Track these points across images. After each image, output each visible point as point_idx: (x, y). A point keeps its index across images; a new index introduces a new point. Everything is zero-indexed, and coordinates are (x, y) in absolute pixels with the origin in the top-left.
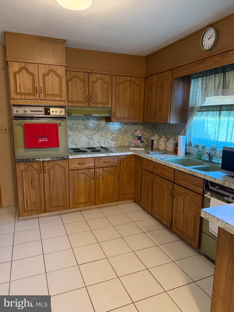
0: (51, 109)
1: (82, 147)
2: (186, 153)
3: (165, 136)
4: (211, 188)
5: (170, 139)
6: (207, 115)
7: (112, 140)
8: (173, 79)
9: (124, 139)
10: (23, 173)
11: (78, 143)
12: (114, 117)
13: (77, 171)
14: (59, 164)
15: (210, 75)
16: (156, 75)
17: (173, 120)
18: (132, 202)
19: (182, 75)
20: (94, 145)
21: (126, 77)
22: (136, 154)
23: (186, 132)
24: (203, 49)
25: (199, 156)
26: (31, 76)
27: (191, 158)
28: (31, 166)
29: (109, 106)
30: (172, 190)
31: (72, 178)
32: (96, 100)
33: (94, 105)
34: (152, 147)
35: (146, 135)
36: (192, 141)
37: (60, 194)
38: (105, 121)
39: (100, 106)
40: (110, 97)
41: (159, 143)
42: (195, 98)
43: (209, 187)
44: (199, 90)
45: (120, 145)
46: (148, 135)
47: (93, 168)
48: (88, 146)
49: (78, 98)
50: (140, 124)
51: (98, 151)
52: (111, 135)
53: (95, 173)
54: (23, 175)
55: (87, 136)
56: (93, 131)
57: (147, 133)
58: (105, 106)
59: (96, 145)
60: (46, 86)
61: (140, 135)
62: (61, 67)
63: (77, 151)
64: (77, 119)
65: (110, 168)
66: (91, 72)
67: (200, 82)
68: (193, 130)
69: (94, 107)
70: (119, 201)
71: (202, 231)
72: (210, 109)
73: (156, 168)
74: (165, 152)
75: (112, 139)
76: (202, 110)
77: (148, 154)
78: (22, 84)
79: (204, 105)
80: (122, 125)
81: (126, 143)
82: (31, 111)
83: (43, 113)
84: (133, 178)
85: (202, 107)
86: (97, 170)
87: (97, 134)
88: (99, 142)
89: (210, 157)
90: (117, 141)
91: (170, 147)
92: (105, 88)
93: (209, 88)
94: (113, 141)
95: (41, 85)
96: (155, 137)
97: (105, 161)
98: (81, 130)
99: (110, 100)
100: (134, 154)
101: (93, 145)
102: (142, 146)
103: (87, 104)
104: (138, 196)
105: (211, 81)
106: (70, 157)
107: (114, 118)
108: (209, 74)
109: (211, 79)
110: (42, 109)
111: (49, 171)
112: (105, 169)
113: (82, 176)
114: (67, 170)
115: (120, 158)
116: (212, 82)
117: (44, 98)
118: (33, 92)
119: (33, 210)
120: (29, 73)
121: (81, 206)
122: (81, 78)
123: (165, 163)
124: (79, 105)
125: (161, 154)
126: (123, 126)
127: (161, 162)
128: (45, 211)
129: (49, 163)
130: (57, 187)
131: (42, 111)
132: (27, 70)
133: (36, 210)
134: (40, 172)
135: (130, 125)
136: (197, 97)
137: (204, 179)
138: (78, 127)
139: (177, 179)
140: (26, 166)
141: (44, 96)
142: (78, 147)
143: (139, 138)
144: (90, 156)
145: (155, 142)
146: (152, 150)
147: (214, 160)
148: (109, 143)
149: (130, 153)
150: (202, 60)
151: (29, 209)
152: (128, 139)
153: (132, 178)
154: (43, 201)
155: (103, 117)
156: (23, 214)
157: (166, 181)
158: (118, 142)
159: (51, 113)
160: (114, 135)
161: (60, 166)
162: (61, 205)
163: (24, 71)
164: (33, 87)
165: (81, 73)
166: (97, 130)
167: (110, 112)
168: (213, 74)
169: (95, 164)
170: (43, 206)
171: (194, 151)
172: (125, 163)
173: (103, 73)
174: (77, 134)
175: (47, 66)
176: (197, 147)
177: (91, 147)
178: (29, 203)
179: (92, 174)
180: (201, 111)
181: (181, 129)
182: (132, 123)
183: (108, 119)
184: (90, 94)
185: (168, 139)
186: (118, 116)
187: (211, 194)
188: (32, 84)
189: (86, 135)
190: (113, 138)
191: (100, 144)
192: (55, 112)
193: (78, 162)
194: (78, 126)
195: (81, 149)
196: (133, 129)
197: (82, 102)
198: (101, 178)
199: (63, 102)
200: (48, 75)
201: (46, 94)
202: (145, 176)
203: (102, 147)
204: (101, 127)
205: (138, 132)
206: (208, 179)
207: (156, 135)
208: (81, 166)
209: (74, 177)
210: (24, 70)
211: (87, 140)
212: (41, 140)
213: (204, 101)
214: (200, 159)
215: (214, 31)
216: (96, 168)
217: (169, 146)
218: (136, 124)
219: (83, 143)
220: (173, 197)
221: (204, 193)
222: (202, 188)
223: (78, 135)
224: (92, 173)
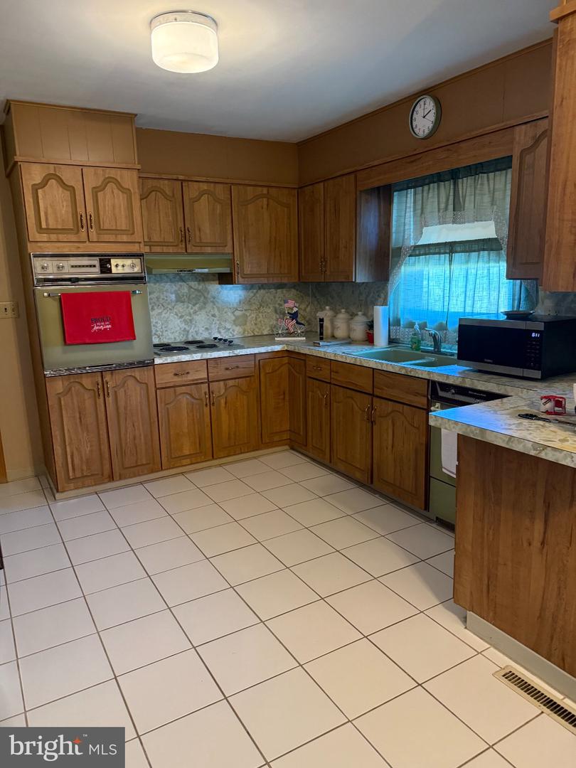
0: (114, 262)
1: (173, 341)
2: (391, 341)
3: (346, 309)
4: (441, 394)
5: (357, 315)
6: (427, 262)
7: (235, 323)
8: (358, 193)
9: (259, 320)
10: (62, 399)
11: (162, 332)
12: (238, 273)
13: (172, 389)
14: (134, 377)
15: (428, 184)
16: (322, 184)
17: (361, 276)
18: (286, 450)
19: (376, 185)
20: (197, 334)
21: (260, 189)
22: (291, 348)
23: (389, 299)
24: (414, 135)
25: (416, 343)
26: (69, 193)
27: (401, 348)
28: (79, 383)
29: (228, 249)
30: (370, 409)
31: (163, 405)
32: (200, 237)
33: (196, 250)
34: (321, 333)
35: (305, 310)
36: (400, 316)
37: (140, 439)
38: (218, 282)
39: (209, 250)
40: (229, 231)
41: (336, 323)
42: (402, 229)
43: (438, 393)
44: (410, 213)
45: (252, 334)
46: (308, 309)
47: (206, 382)
48: (185, 338)
49: (162, 236)
50: (292, 288)
51: (212, 347)
52: (233, 313)
53: (210, 392)
54: (62, 402)
55: (181, 317)
56: (194, 305)
57: (307, 306)
58: (220, 250)
59: (202, 336)
60: (101, 213)
61: (295, 310)
62: (129, 172)
63: (167, 348)
64: (158, 281)
65: (240, 380)
66: (187, 178)
67: (411, 198)
68: (402, 295)
69: (196, 254)
70: (261, 449)
71: (430, 477)
72: (431, 251)
73: (336, 372)
74: (349, 341)
75: (234, 321)
76: (417, 252)
77: (314, 346)
78: (50, 211)
79: (420, 243)
80: (255, 291)
81: (264, 328)
82: (72, 266)
83: (97, 269)
84: (287, 398)
85: (416, 247)
86: (214, 386)
87: (203, 312)
88: (207, 329)
89: (437, 342)
90: (246, 324)
91: (359, 331)
92: (218, 211)
93: (428, 209)
94: (236, 326)
95: (90, 210)
96: (326, 312)
97: (227, 366)
98: (169, 304)
99: (229, 238)
100: (286, 348)
101: (196, 337)
102: (299, 332)
103: (182, 248)
104: (299, 434)
105: (430, 195)
106: (158, 361)
107: (239, 275)
108: (427, 181)
109: (431, 191)
110: (96, 262)
111: (116, 392)
112: (231, 383)
113: (184, 400)
114: (154, 389)
115: (258, 358)
116: (433, 197)
117: (98, 239)
118: (74, 226)
119: (86, 476)
120: (62, 184)
121: (185, 462)
122: (167, 192)
123: (353, 360)
124: (165, 249)
125: (342, 344)
126: (257, 292)
127: (346, 358)
128: (111, 478)
129: (114, 377)
130: (134, 426)
131: (94, 266)
132: (59, 180)
133: (92, 475)
134: (97, 394)
135: (270, 289)
136: (406, 227)
137: (429, 380)
138: (162, 297)
139: (378, 388)
140: (66, 383)
141: (97, 232)
142: (165, 341)
143: (294, 316)
144: (197, 356)
145: (327, 324)
146: (321, 339)
147: (444, 348)
148: (229, 329)
149: (278, 348)
150: (413, 158)
151: (78, 474)
152: (268, 320)
153: (284, 399)
154: (107, 456)
155: (213, 274)
156: (66, 485)
157: (359, 394)
158: (249, 326)
159: (114, 270)
160: (238, 313)
161: (138, 381)
162: (144, 463)
163: (53, 182)
164: (73, 214)
165: (166, 182)
166: (202, 304)
167: (231, 262)
168: (434, 182)
169: (210, 374)
170: (107, 466)
171: (404, 334)
172: (269, 370)
173: (211, 180)
174: (160, 314)
175: (100, 171)
176: (411, 325)
177: (190, 339)
178: (77, 461)
179: (203, 394)
180: (416, 255)
181: (377, 292)
182: (274, 284)
183: (225, 279)
184: (188, 225)
185: (351, 315)
186: (247, 270)
187: (442, 404)
188: (70, 210)
189: (179, 315)
190: (237, 318)
191: (210, 333)
192: (120, 267)
193: (174, 371)
194: (161, 295)
195: (173, 345)
196: (277, 299)
197: (172, 242)
198: (223, 401)
199: (137, 245)
200: (104, 189)
201: (100, 230)
202: (313, 392)
203: (215, 338)
204: (209, 296)
205: (291, 304)
206: (436, 378)
207: (327, 308)
208: (180, 379)
209: (167, 402)
210: (53, 180)
211: (183, 326)
212: (97, 328)
213: (419, 237)
214: (418, 349)
215: (432, 104)
216: (211, 382)
217: (355, 328)
218: (282, 288)
219: (173, 332)
220: (372, 422)
221: (429, 404)
222: (424, 396)
223: (163, 315)
224: (203, 391)
